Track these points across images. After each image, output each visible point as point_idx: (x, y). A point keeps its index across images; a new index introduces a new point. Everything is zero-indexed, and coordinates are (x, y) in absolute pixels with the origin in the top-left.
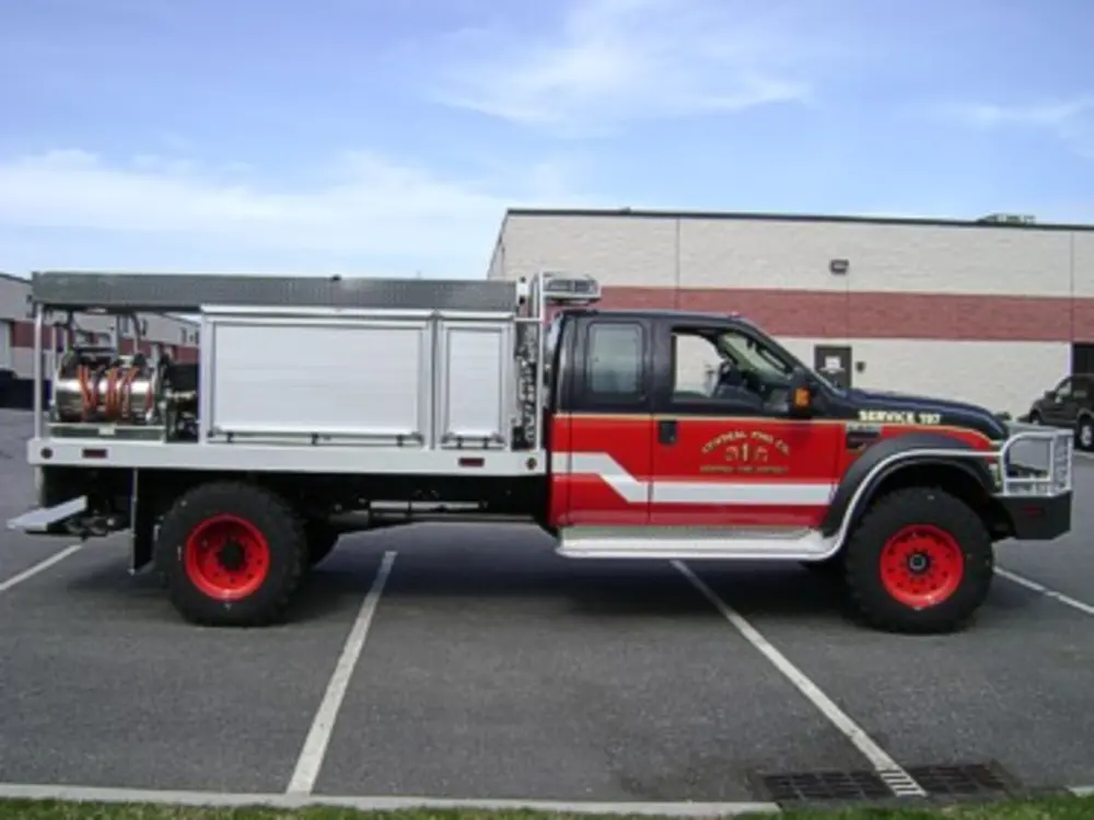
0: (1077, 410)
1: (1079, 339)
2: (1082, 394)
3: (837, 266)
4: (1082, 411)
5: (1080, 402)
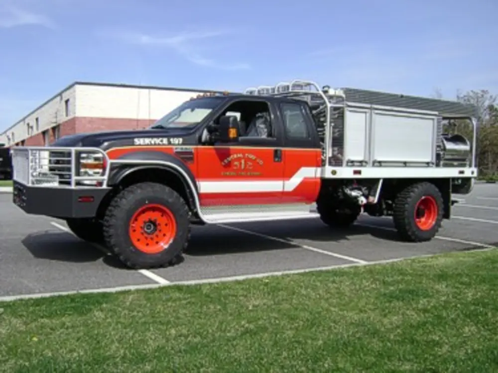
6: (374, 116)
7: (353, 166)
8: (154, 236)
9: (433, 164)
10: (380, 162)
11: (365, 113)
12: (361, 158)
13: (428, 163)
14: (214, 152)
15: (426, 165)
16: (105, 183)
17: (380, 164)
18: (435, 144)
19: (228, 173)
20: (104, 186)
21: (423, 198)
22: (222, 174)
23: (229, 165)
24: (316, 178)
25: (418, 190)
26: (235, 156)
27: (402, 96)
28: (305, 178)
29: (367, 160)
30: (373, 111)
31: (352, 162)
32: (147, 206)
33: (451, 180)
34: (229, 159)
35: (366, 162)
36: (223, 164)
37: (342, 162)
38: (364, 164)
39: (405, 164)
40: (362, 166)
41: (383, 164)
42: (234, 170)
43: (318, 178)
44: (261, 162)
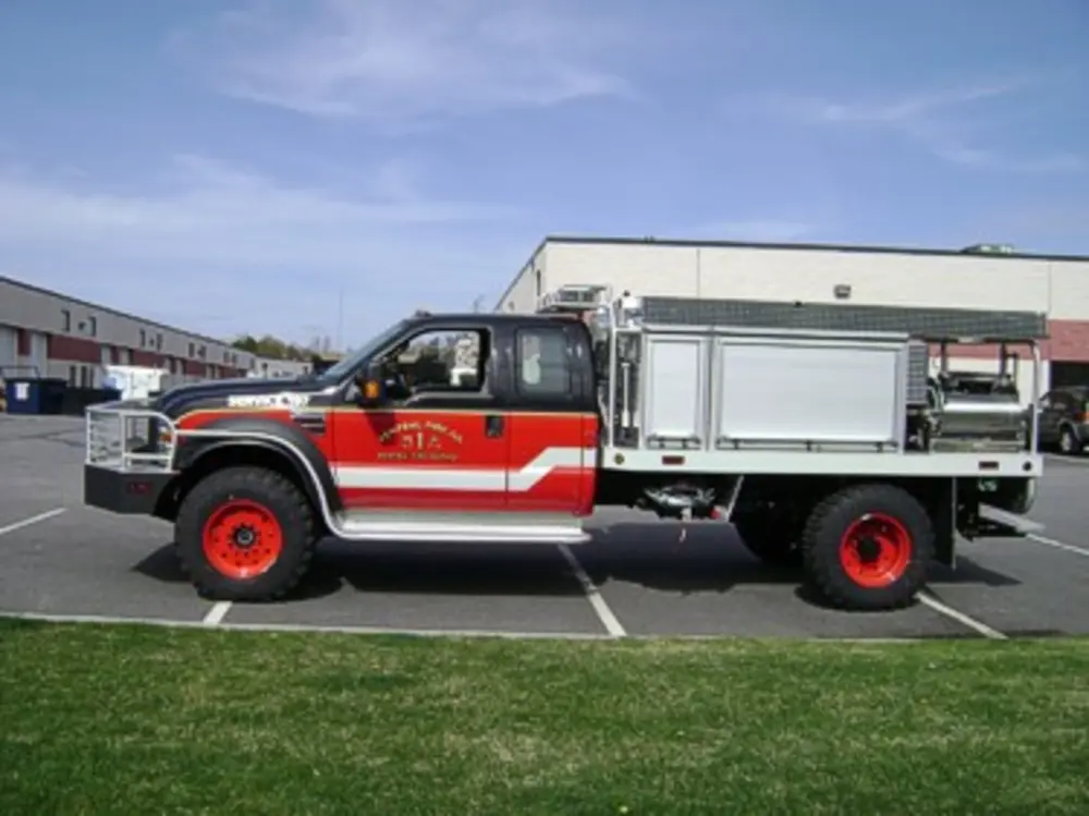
0: (1058, 419)
1: (1056, 358)
2: (1060, 406)
3: (842, 291)
4: (1063, 420)
5: (1061, 412)
6: (718, 348)
7: (662, 447)
8: (250, 551)
9: (894, 444)
10: (736, 441)
11: (697, 342)
12: (685, 433)
13: (879, 445)
14: (365, 420)
15: (875, 448)
16: (170, 464)
17: (736, 443)
18: (903, 403)
19: (391, 455)
20: (168, 470)
21: (866, 517)
22: (380, 455)
23: (393, 442)
24: (582, 468)
25: (848, 500)
26: (405, 427)
27: (798, 304)
28: (557, 468)
29: (701, 436)
30: (717, 339)
31: (662, 440)
32: (230, 504)
33: (954, 483)
34: (392, 431)
35: (697, 441)
36: (382, 439)
37: (636, 440)
38: (691, 444)
39: (809, 445)
40: (685, 447)
41: (741, 445)
42: (401, 450)
43: (589, 469)
44: (459, 439)
